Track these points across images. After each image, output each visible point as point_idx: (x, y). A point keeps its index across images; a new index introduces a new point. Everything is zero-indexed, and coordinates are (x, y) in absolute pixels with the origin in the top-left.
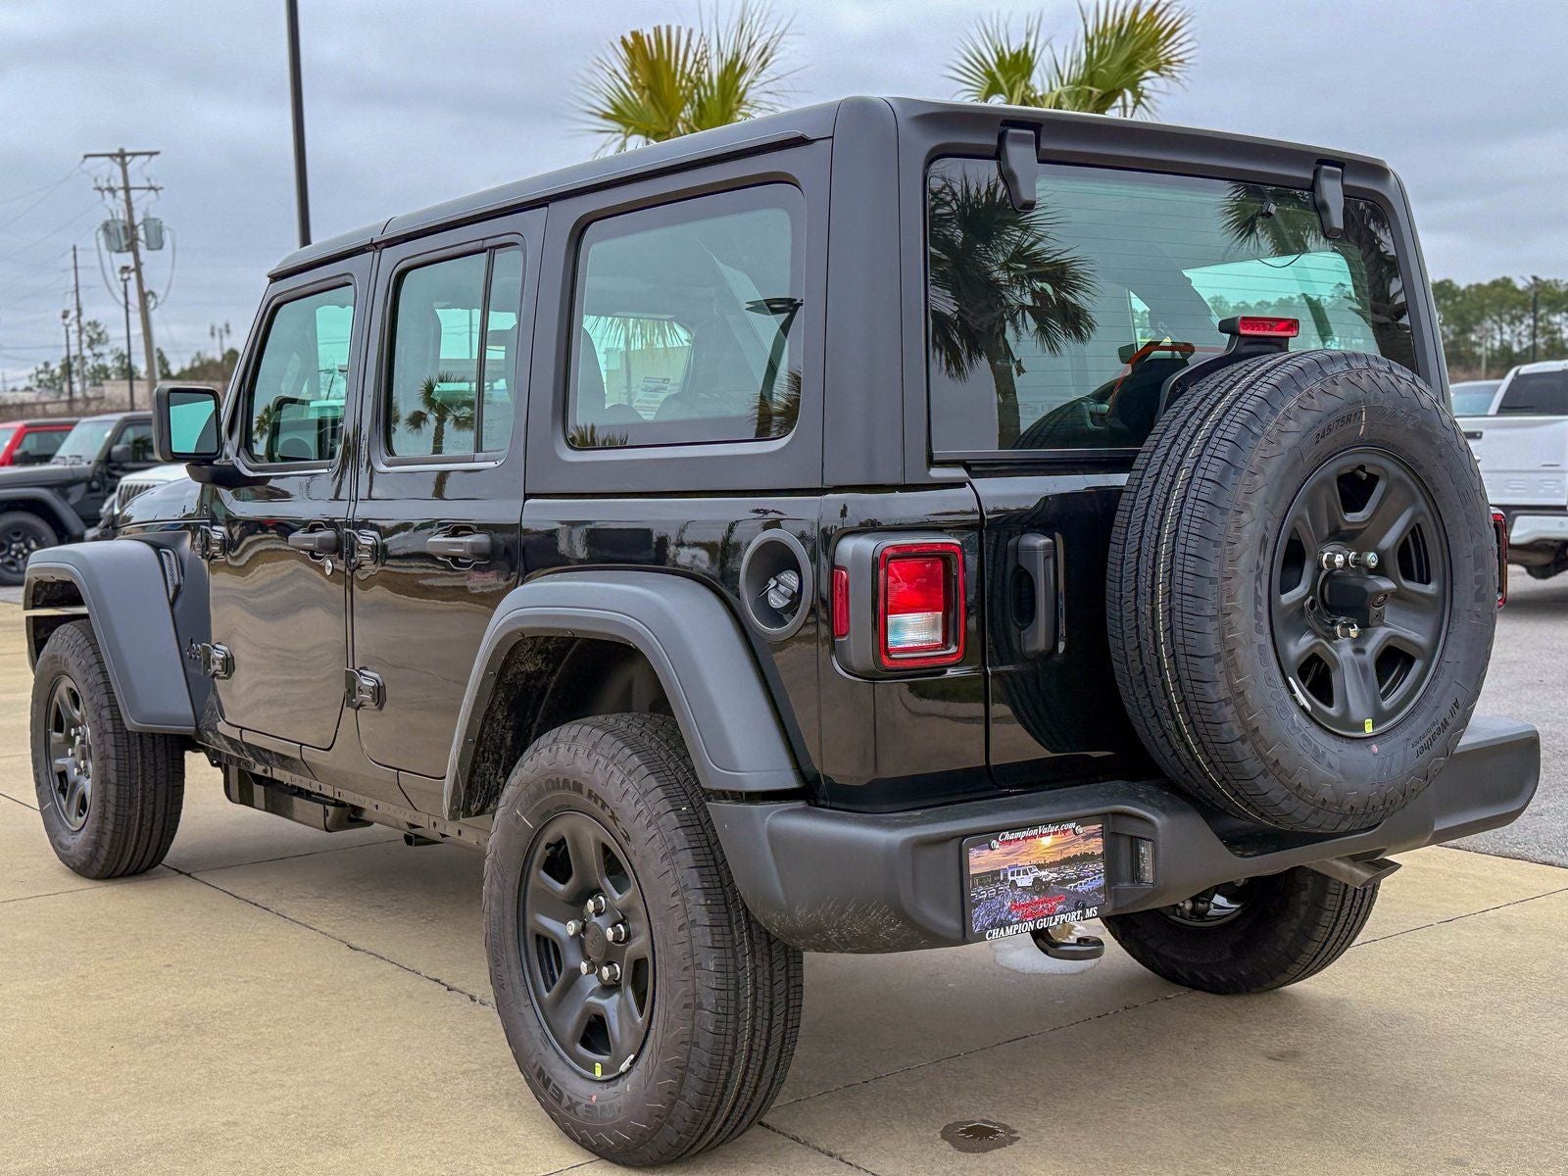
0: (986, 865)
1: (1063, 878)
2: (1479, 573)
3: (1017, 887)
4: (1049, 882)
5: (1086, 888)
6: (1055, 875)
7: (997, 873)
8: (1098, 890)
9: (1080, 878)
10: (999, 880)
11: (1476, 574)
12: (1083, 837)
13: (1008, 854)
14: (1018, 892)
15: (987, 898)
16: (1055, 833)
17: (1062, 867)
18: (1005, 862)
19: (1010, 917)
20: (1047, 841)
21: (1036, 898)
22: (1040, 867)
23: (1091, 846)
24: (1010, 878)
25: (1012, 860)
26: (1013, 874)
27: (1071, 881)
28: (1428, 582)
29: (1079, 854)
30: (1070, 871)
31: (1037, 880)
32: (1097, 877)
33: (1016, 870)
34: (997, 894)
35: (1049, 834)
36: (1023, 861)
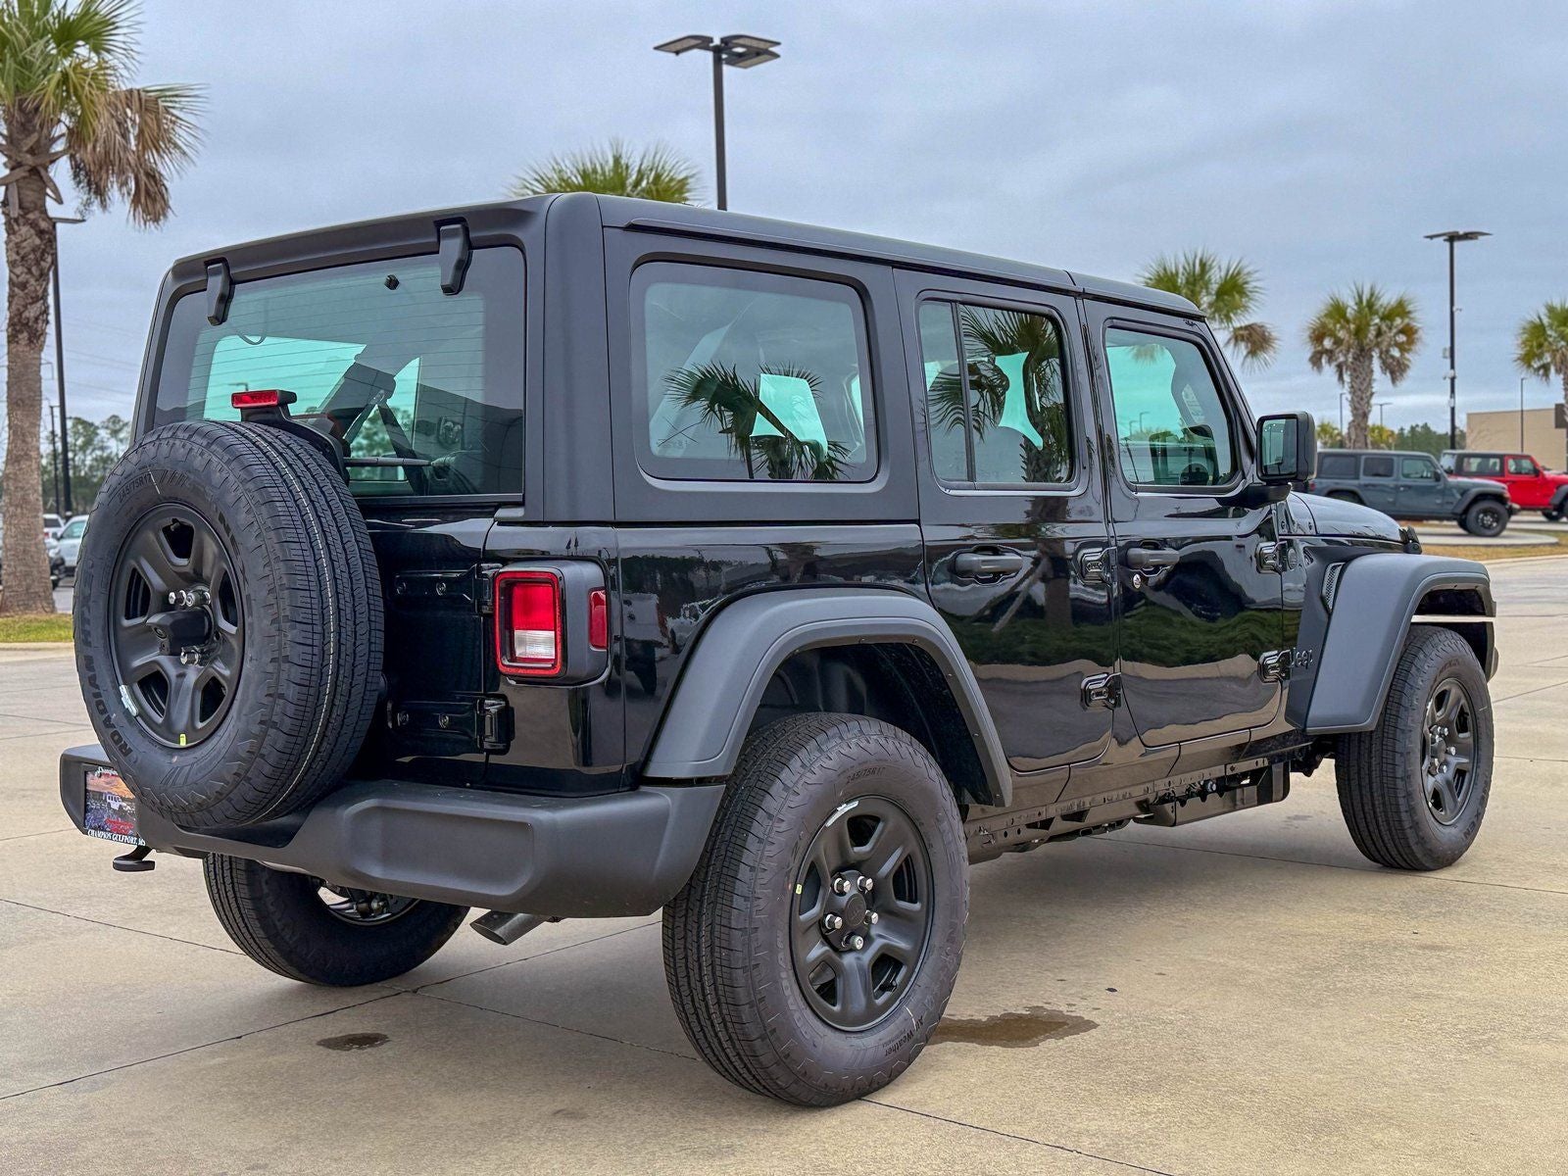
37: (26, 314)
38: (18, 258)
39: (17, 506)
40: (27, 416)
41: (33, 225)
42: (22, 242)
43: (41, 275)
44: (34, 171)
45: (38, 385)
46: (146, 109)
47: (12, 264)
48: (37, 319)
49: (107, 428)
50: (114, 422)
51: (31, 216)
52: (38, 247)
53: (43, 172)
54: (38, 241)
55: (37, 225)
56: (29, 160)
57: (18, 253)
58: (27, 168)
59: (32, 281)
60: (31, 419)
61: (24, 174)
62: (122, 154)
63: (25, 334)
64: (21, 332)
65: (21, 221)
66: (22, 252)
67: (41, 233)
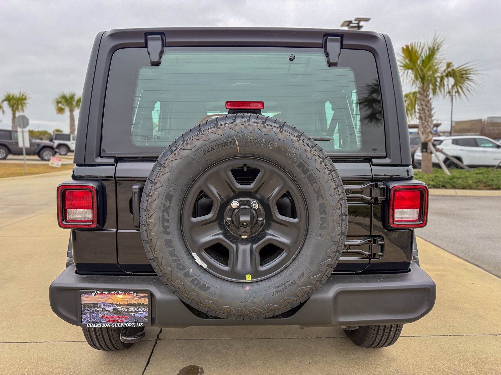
0: (91, 301)
1: (128, 311)
2: (323, 216)
3: (105, 310)
4: (121, 311)
5: (139, 316)
6: (124, 309)
7: (97, 304)
8: (146, 317)
9: (136, 311)
10: (97, 307)
11: (321, 216)
12: (138, 297)
13: (102, 298)
14: (106, 312)
15: (91, 312)
16: (124, 294)
17: (128, 306)
18: (101, 301)
19: (101, 320)
20: (120, 296)
21: (115, 316)
22: (117, 305)
23: (142, 301)
24: (102, 307)
25: (104, 301)
26: (104, 305)
27: (132, 312)
28: (295, 218)
29: (136, 303)
30: (131, 309)
31: (115, 309)
32: (145, 312)
33: (105, 304)
34: (96, 311)
35: (121, 294)
36: (109, 301)
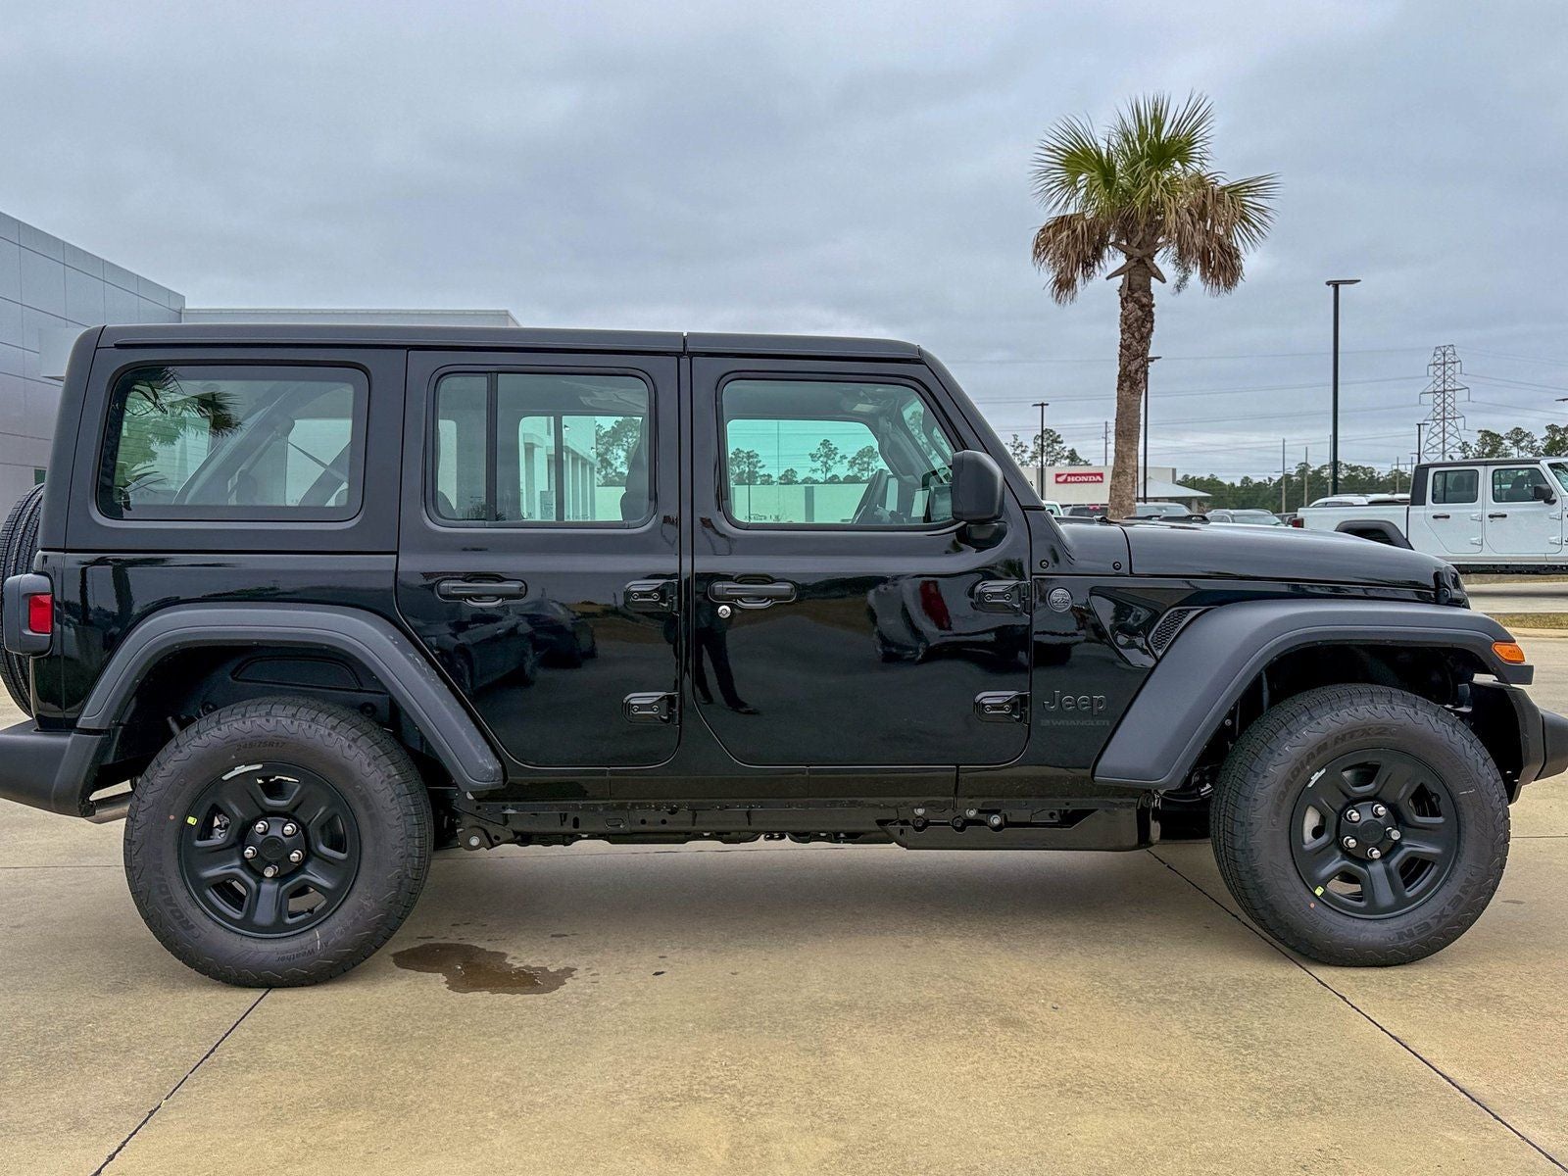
37: (1129, 368)
38: (1127, 325)
39: (1115, 509)
40: (1126, 443)
41: (1137, 301)
42: (1129, 314)
43: (1142, 338)
44: (1141, 261)
45: (1137, 419)
46: (1217, 201)
47: (1123, 332)
48: (1137, 371)
49: (1510, 438)
50: (1517, 434)
51: (1136, 295)
52: (1140, 317)
53: (1147, 261)
54: (1140, 313)
55: (1141, 301)
56: (1138, 253)
57: (1126, 324)
58: (1136, 259)
59: (1135, 343)
60: (1129, 445)
61: (1134, 264)
62: (1190, 239)
63: (1128, 383)
64: (1125, 381)
65: (1129, 299)
66: (1128, 323)
67: (1142, 307)
